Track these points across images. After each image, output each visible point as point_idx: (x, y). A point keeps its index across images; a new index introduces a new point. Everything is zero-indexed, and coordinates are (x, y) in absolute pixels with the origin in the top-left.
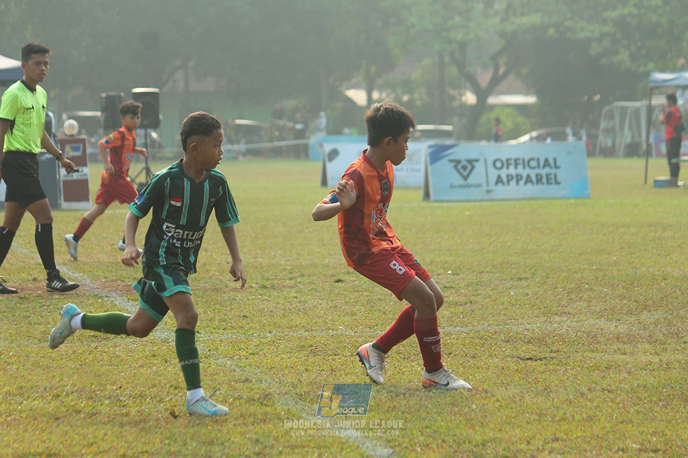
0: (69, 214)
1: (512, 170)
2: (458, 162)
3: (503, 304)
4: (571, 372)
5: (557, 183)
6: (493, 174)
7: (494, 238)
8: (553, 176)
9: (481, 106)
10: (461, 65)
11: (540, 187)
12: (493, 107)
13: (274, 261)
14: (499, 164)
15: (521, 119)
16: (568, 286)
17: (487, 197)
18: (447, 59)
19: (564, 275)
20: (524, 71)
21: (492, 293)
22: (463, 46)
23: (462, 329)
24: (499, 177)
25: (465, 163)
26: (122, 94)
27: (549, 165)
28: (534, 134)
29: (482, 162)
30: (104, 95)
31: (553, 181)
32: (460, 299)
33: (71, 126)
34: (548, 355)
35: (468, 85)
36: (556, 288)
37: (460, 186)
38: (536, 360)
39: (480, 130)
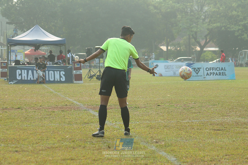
0: (76, 85)
1: (211, 71)
2: (195, 68)
3: (209, 113)
4: (231, 134)
5: (225, 75)
6: (206, 72)
7: (206, 92)
8: (224, 73)
9: (202, 51)
10: (195, 39)
11: (220, 76)
12: (205, 51)
13: (139, 99)
14: (207, 69)
15: (214, 55)
16: (229, 107)
17: (204, 79)
18: (191, 37)
19: (228, 104)
20: (215, 40)
21: (206, 109)
22: (196, 33)
23: (197, 121)
24: (207, 73)
25: (197, 69)
26: (92, 48)
27: (223, 70)
28: (218, 60)
29: (202, 68)
30: (87, 48)
31: (224, 74)
32: (196, 111)
33: (77, 58)
34: (223, 129)
35: (198, 45)
36: (226, 108)
37: (195, 76)
38: (220, 131)
39: (201, 58)
